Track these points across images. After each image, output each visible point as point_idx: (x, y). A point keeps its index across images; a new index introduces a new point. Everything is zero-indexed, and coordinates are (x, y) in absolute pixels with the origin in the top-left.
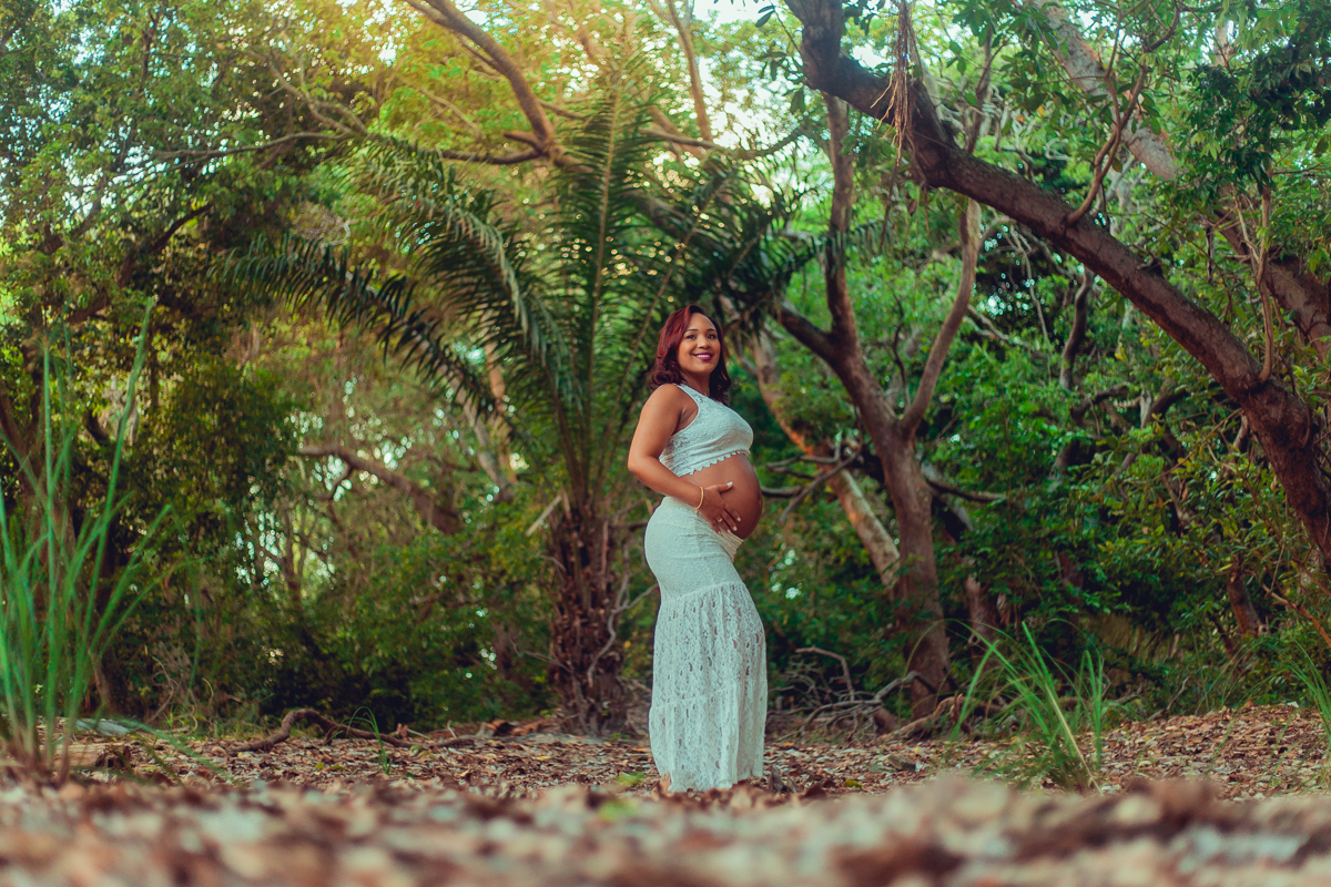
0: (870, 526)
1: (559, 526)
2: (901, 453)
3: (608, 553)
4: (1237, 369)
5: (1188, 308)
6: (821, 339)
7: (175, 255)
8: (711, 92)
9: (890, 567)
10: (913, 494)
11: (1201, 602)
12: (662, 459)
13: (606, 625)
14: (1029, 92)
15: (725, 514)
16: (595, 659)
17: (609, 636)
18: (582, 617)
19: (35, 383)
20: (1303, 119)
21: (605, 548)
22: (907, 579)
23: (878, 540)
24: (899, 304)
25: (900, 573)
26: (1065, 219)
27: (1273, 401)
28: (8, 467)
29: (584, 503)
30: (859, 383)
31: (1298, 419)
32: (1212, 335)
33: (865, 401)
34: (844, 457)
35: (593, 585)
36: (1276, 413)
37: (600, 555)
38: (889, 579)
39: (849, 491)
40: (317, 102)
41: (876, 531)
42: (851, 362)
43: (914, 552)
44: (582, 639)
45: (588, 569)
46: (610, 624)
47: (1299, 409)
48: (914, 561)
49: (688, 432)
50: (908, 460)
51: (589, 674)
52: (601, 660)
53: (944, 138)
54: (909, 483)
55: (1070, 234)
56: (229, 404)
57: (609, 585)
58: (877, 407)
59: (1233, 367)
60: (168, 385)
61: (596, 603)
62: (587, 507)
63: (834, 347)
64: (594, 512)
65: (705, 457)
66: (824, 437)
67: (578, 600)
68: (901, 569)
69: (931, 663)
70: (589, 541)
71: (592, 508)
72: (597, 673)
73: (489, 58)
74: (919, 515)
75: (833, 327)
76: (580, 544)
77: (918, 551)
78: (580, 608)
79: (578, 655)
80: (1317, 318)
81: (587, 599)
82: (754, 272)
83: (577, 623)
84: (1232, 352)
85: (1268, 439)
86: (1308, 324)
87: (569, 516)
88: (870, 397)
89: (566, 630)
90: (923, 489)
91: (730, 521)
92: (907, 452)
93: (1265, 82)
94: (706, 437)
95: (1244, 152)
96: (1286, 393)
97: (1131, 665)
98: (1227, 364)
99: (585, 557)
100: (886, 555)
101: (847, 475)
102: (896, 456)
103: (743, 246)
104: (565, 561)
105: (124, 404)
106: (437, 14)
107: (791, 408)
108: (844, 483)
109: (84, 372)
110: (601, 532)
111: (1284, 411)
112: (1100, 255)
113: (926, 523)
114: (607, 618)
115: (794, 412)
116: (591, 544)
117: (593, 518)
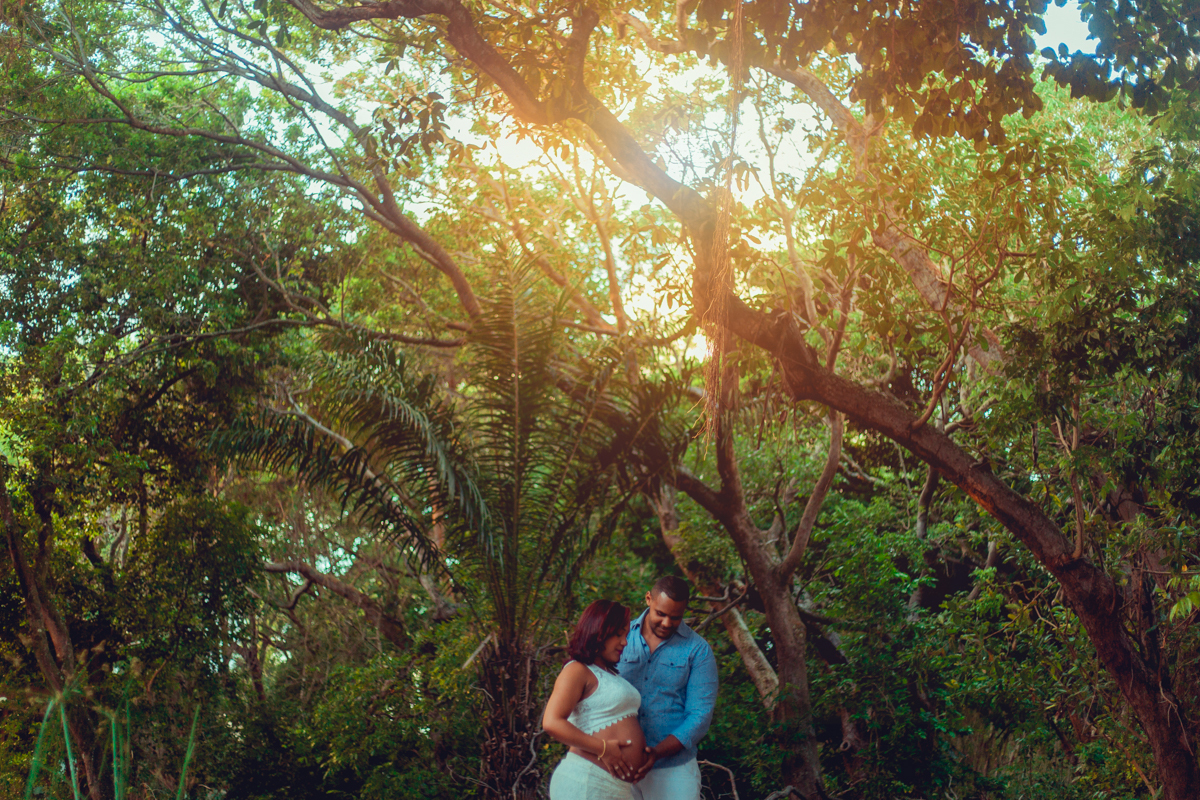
0: (754, 657)
1: (489, 661)
2: (780, 595)
3: (530, 683)
4: (1054, 549)
5: (1013, 499)
6: (713, 498)
7: (164, 408)
8: (622, 266)
9: (770, 694)
10: (790, 632)
11: (1034, 728)
12: (571, 719)
13: (528, 746)
14: (881, 319)
15: (621, 763)
16: (519, 776)
17: (531, 756)
18: (507, 739)
19: (43, 521)
20: (1097, 369)
21: (528, 680)
22: (785, 704)
23: (761, 668)
24: (779, 461)
25: (778, 699)
26: (910, 426)
27: (1085, 576)
28: (15, 585)
29: (511, 641)
30: (745, 536)
31: (1105, 591)
32: (1033, 521)
33: (750, 551)
34: (732, 596)
35: (517, 712)
36: (1087, 586)
37: (524, 686)
38: (770, 703)
39: (736, 624)
40: (291, 293)
41: (759, 661)
42: (738, 518)
43: (790, 681)
44: (507, 758)
45: (513, 699)
46: (532, 746)
47: (1106, 583)
48: (791, 689)
49: (589, 701)
50: (786, 601)
51: (514, 789)
52: (523, 776)
53: (809, 360)
54: (786, 621)
55: (914, 438)
56: (206, 533)
57: (531, 711)
58: (760, 556)
59: (1051, 547)
60: (154, 515)
61: (521, 727)
62: (513, 645)
63: (723, 505)
64: (519, 649)
65: (601, 720)
66: (716, 577)
67: (505, 725)
68: (780, 696)
69: (805, 777)
70: (514, 673)
71: (517, 646)
72: (520, 788)
73: (436, 261)
74: (795, 649)
75: (722, 488)
76: (507, 677)
77: (794, 679)
78: (507, 732)
79: (504, 772)
80: (1124, 496)
81: (512, 724)
82: (653, 441)
83: (504, 745)
84: (1050, 535)
85: (1081, 607)
86: (1117, 501)
87: (498, 652)
88: (754, 547)
89: (494, 751)
90: (798, 627)
91: (625, 769)
92: (785, 595)
93: (1063, 344)
94: (603, 706)
95: (1049, 397)
96: (1095, 570)
97: (975, 779)
98: (1046, 545)
99: (512, 687)
100: (767, 681)
101: (735, 611)
102: (776, 599)
103: (643, 421)
104: (494, 692)
105: (117, 530)
106: (392, 225)
107: (688, 551)
108: (732, 618)
109: (83, 504)
110: (525, 666)
111: (1094, 584)
112: (939, 455)
113: (801, 656)
114: (530, 741)
115: (690, 555)
116: (517, 677)
117: (519, 653)
